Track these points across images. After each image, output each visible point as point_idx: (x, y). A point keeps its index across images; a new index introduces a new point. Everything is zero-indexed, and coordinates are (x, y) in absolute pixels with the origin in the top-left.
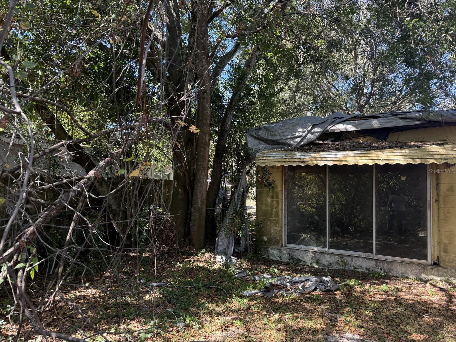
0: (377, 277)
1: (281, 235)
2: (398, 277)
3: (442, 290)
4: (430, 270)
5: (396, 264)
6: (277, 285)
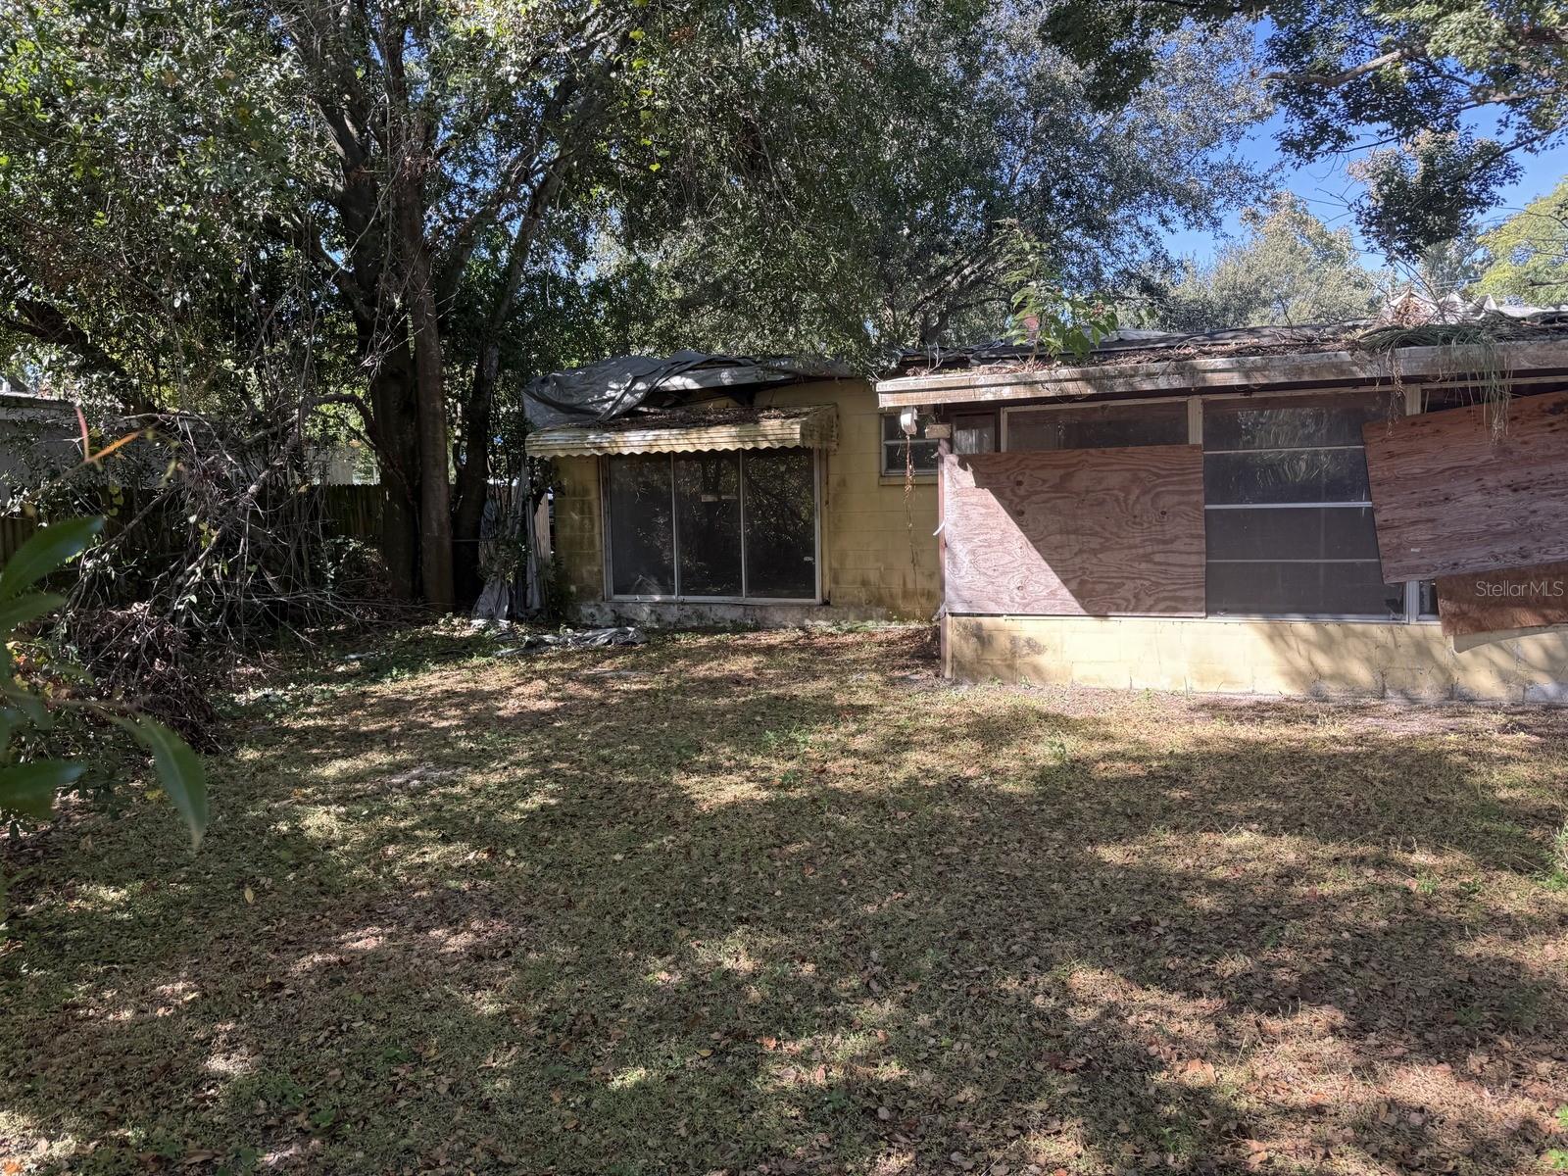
1: (600, 580)
4: (817, 613)
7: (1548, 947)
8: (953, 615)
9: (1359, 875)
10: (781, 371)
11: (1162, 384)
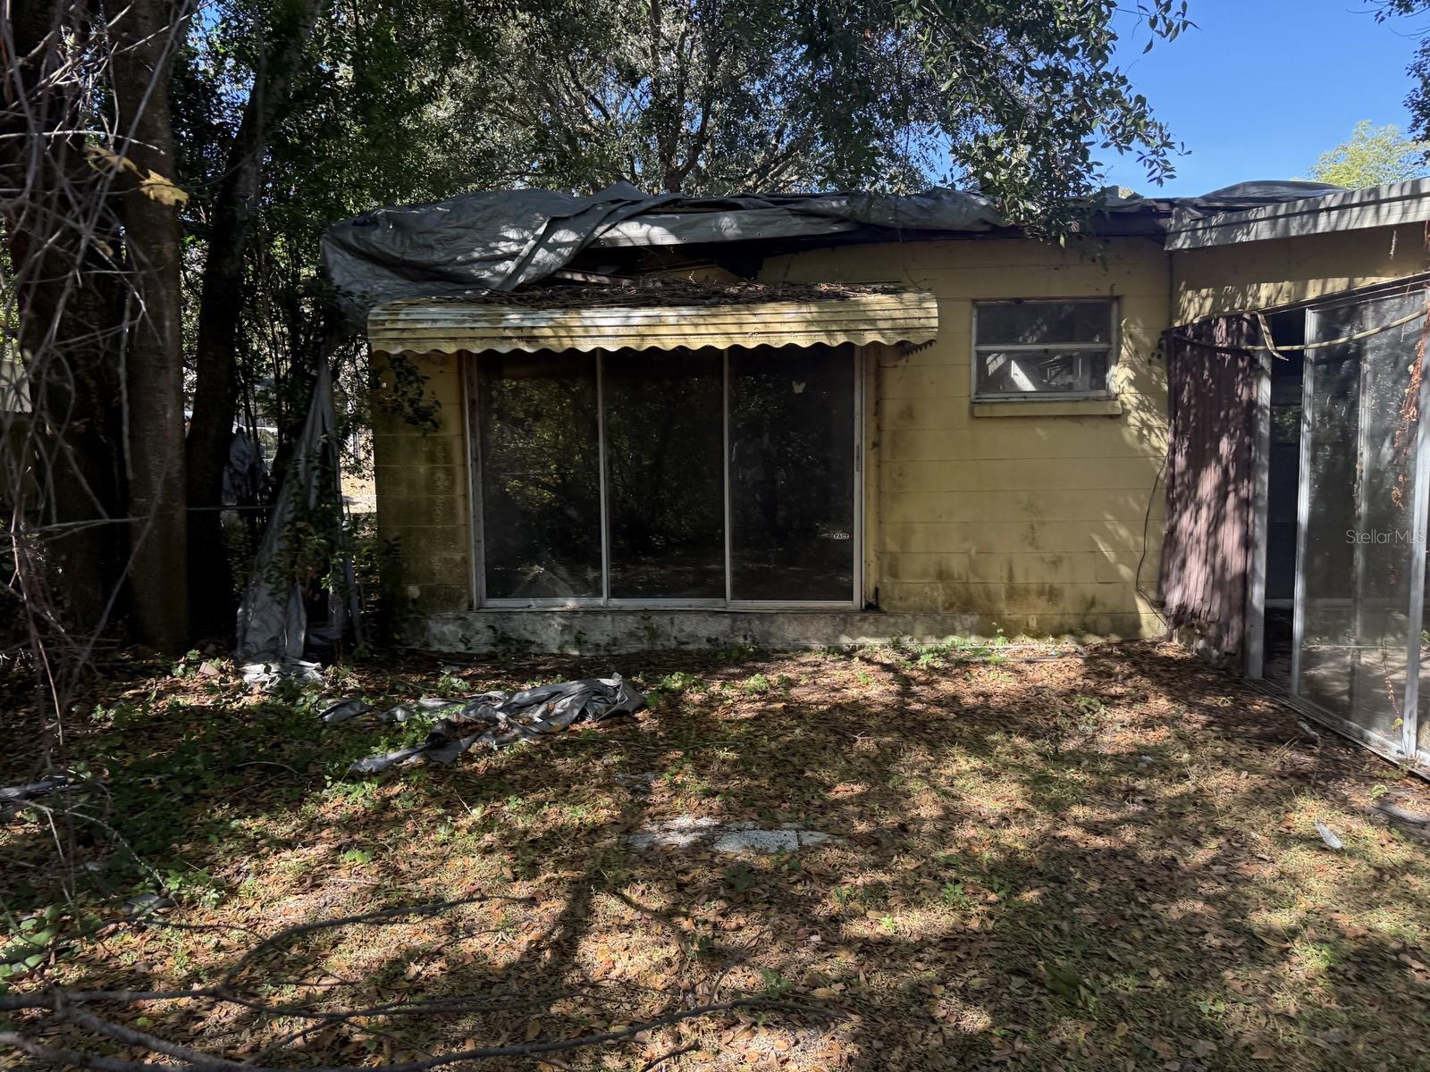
0: (738, 659)
1: (467, 576)
2: (786, 652)
3: (886, 668)
4: (859, 624)
5: (781, 619)
6: (466, 724)
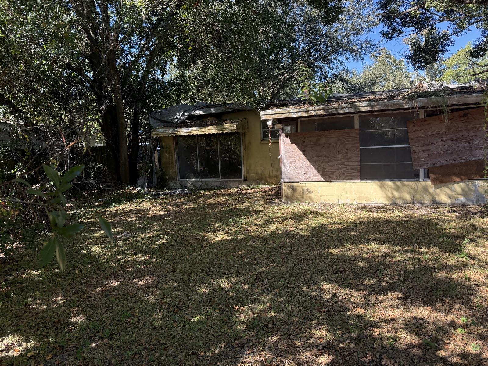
4: (243, 183)
5: (229, 182)
7: (459, 274)
8: (284, 182)
9: (406, 255)
10: (229, 108)
11: (347, 110)
